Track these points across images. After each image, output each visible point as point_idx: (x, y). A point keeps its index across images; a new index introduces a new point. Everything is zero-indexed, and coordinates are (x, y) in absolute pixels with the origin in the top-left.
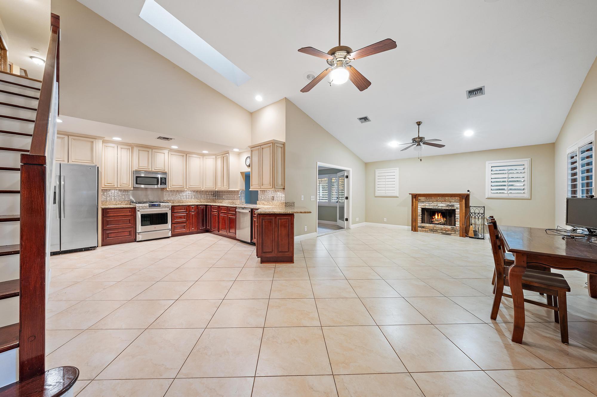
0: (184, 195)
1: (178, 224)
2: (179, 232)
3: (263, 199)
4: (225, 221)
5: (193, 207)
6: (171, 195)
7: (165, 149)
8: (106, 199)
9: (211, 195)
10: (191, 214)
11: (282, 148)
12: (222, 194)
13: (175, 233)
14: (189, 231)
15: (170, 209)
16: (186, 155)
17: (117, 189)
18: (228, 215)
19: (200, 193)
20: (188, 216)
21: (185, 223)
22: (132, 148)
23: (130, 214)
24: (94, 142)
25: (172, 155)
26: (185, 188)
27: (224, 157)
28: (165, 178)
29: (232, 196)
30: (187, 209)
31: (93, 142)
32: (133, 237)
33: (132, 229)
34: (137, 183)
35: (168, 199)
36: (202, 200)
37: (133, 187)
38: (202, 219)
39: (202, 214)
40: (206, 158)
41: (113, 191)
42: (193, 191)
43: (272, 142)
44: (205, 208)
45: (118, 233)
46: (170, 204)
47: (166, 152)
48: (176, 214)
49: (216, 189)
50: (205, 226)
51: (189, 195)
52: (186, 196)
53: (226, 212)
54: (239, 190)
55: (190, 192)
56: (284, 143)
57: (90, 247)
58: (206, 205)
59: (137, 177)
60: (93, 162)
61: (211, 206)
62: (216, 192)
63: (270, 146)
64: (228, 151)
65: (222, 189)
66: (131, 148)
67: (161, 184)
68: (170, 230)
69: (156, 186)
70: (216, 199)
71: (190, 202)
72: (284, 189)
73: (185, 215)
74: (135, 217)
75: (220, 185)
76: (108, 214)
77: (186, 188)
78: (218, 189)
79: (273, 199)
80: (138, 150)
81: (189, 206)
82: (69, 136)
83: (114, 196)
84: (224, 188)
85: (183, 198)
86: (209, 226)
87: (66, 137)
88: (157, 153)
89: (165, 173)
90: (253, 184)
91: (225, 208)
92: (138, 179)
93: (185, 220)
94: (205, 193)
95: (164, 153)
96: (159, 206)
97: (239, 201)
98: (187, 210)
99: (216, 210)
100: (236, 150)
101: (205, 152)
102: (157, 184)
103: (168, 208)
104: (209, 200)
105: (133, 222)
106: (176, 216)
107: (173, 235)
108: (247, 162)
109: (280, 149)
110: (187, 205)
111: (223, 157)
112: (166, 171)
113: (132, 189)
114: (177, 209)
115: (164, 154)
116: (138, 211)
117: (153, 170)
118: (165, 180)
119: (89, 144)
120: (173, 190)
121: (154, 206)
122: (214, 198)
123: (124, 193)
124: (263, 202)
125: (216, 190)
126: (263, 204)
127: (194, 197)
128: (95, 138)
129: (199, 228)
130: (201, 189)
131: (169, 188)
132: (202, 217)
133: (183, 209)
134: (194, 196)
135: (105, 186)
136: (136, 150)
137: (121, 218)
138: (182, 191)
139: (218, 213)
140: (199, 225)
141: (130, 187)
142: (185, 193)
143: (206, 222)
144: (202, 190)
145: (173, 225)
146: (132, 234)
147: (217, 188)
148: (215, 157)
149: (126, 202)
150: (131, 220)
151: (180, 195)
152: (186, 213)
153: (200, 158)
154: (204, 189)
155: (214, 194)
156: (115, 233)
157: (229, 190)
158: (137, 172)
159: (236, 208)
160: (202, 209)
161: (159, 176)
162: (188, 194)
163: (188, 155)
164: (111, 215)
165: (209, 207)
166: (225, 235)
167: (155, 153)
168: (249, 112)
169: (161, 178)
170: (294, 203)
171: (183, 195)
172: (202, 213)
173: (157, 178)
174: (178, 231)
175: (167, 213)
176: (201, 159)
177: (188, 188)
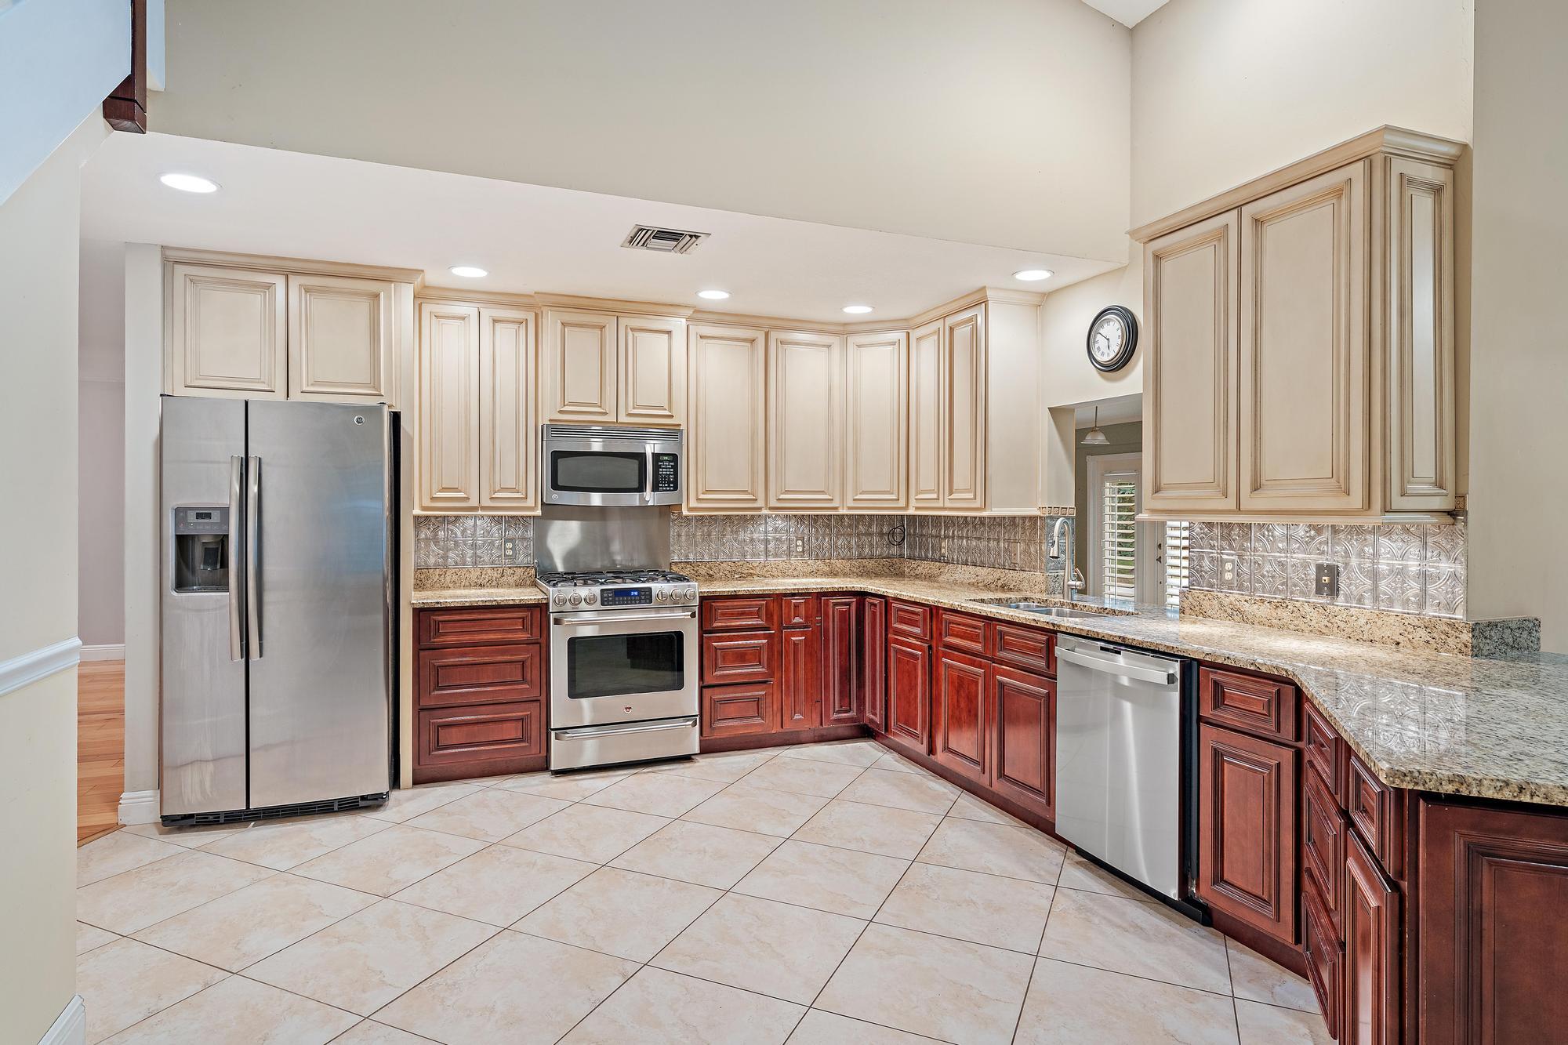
0: (755, 536)
1: (731, 689)
2: (733, 733)
3: (1228, 576)
4: (972, 699)
5: (796, 606)
6: (699, 538)
7: (671, 310)
8: (445, 557)
9: (881, 534)
10: (788, 641)
11: (1437, 190)
12: (934, 532)
13: (717, 735)
14: (780, 730)
15: (693, 615)
16: (767, 334)
17: (480, 513)
18: (996, 672)
19: (828, 526)
20: (776, 653)
21: (764, 686)
22: (536, 315)
23: (523, 636)
24: (382, 294)
25: (705, 341)
26: (760, 503)
27: (956, 332)
28: (674, 458)
29: (992, 544)
30: (772, 615)
31: (377, 296)
32: (535, 750)
33: (533, 710)
34: (556, 486)
35: (687, 557)
36: (838, 564)
37: (543, 504)
38: (841, 667)
39: (841, 641)
40: (859, 346)
41: (471, 522)
42: (795, 516)
43: (1361, 150)
44: (853, 607)
45: (476, 728)
46: (696, 588)
47: (678, 324)
48: (720, 639)
49: (907, 507)
50: (854, 706)
51: (778, 535)
52: (767, 542)
53: (978, 647)
54: (1038, 513)
55: (780, 523)
56: (1453, 151)
57: (363, 798)
58: (862, 595)
59: (557, 456)
60: (379, 389)
61: (886, 602)
62: (903, 520)
63: (1339, 193)
64: (983, 289)
65: (944, 509)
66: (531, 317)
67: (655, 489)
68: (694, 724)
69: (634, 499)
70: (901, 556)
71: (784, 575)
72: (1452, 514)
73: (760, 647)
74: (544, 650)
75: (932, 486)
76: (438, 634)
77: (766, 503)
78: (917, 508)
79: (1329, 582)
80: (559, 324)
81: (780, 597)
82: (290, 277)
83: (474, 546)
84: (960, 502)
85: (753, 555)
86: (874, 707)
87: (279, 282)
88: (637, 334)
89: (673, 433)
90: (1166, 479)
91: (975, 627)
92: (562, 463)
93: (759, 669)
94: (850, 526)
95: (669, 332)
96: (646, 596)
97: (1038, 576)
98: (769, 616)
99: (917, 630)
100: (1034, 276)
101: (857, 310)
102: (641, 489)
103: (684, 608)
104: (870, 564)
105: (536, 672)
106: (722, 649)
107: (707, 749)
108: (1100, 342)
109: (1423, 205)
110: (769, 596)
111: (951, 329)
112: (679, 419)
113: (539, 512)
114: (723, 614)
115: (670, 338)
116: (557, 622)
117: (623, 419)
118: (675, 468)
119: (364, 306)
120: (711, 516)
121: (621, 597)
122: (895, 550)
123: (511, 533)
124: (1235, 596)
125: (911, 512)
126: (1236, 614)
127: (800, 549)
128: (387, 276)
129: (828, 716)
130: (836, 508)
131: (693, 504)
132: (841, 654)
133: (751, 613)
134: (800, 543)
135: (433, 499)
136: (551, 322)
137: (486, 654)
138: (745, 521)
139: (930, 648)
140: (827, 698)
141: (530, 502)
142: (762, 528)
143: (861, 686)
144: (841, 512)
145: (707, 692)
146: (535, 733)
147: (913, 503)
148: (900, 335)
149: (519, 571)
150: (528, 663)
151: (742, 535)
152: (765, 637)
153: (829, 346)
154: (850, 508)
155: (891, 533)
156: (465, 729)
157: (985, 514)
158: (556, 429)
159: (1051, 634)
160: (842, 613)
161: (651, 448)
162: (776, 530)
163: (774, 335)
164: (451, 639)
165: (875, 605)
166: (969, 781)
167: (630, 334)
168: (1115, 24)
169: (656, 457)
170: (1537, 623)
171: (752, 540)
172: (841, 635)
173: (640, 457)
174: (730, 727)
175: (679, 636)
176: (836, 351)
177: (773, 503)
